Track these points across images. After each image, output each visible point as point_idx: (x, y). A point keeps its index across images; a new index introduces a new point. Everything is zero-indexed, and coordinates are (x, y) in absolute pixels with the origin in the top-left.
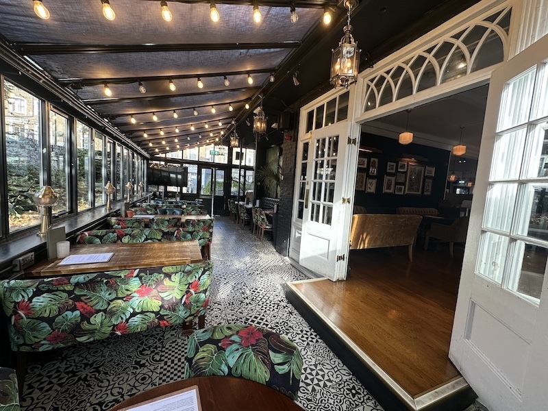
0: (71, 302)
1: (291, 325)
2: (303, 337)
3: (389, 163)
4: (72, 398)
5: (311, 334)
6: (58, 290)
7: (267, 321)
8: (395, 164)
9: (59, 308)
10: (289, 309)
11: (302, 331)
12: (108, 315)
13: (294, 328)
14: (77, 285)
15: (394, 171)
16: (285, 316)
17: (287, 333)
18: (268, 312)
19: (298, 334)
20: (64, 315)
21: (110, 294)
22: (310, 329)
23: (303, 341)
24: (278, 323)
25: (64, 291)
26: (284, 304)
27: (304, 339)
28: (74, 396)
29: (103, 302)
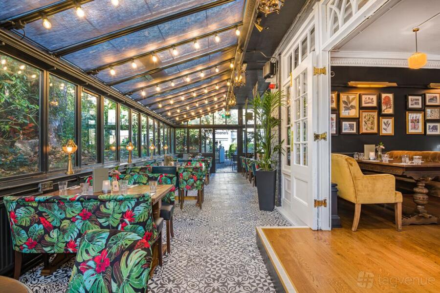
0: (37, 216)
1: (248, 268)
2: (254, 282)
3: (410, 97)
4: (56, 286)
5: (265, 281)
6: (28, 206)
7: (225, 261)
8: (420, 98)
9: (30, 220)
10: (254, 254)
11: (256, 276)
12: (62, 233)
13: (249, 273)
14: (39, 202)
15: (420, 106)
16: (246, 260)
17: (239, 276)
18: (231, 253)
19: (251, 278)
20: (33, 226)
21: (61, 214)
22: (267, 277)
23: (253, 286)
24: (234, 265)
25: (32, 207)
26: (251, 248)
27: (255, 284)
28: (58, 285)
29: (57, 220)
